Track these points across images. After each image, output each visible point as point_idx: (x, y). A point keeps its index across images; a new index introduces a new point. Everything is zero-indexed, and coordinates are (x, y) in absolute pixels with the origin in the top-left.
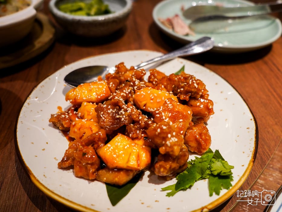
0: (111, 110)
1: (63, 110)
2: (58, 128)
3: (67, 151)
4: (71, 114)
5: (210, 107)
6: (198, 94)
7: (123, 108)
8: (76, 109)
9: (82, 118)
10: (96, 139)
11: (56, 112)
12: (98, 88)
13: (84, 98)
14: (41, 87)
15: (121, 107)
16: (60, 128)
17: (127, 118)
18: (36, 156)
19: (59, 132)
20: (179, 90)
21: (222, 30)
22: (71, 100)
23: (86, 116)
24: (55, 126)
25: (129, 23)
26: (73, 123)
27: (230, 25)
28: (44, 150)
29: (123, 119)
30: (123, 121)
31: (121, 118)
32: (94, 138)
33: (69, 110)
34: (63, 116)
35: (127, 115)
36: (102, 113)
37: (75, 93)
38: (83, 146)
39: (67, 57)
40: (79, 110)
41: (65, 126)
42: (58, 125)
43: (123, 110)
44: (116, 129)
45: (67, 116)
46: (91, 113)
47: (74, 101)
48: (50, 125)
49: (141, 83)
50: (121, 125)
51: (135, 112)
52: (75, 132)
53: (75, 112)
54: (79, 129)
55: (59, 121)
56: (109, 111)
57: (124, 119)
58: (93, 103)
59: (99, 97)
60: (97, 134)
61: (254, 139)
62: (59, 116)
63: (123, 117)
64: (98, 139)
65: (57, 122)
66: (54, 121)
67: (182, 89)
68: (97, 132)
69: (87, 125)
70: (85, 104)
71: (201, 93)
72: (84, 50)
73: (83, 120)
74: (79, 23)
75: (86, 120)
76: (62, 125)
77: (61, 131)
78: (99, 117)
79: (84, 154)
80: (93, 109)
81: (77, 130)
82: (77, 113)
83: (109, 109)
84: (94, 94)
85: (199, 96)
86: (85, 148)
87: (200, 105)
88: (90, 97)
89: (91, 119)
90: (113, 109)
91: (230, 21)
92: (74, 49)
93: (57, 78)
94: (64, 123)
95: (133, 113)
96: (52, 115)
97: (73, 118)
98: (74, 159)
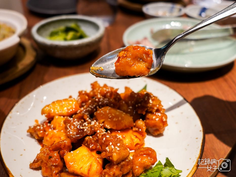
0: (76, 122)
1: (39, 123)
2: (34, 138)
3: (38, 154)
4: (45, 126)
5: (164, 120)
6: (153, 109)
7: (87, 121)
8: (50, 122)
9: (54, 129)
10: (62, 146)
11: (33, 124)
12: (69, 104)
13: (57, 113)
14: (22, 103)
15: (86, 120)
16: (36, 138)
17: (89, 129)
18: (15, 160)
19: (35, 141)
20: (137, 106)
21: (187, 51)
22: (46, 114)
23: (57, 127)
24: (32, 136)
25: (103, 45)
26: (47, 133)
27: (192, 46)
28: (21, 155)
29: (85, 130)
30: (86, 131)
31: (84, 129)
32: (61, 146)
33: (44, 123)
34: (38, 127)
35: (89, 127)
36: (69, 125)
37: (49, 108)
38: (50, 151)
39: (46, 77)
40: (52, 122)
41: (40, 136)
42: (34, 135)
43: (87, 122)
44: (80, 138)
45: (42, 128)
46: (61, 125)
47: (48, 115)
48: (28, 135)
49: (105, 99)
50: (84, 134)
51: (97, 125)
52: (47, 140)
53: (49, 124)
54: (51, 138)
55: (35, 131)
56: (74, 123)
57: (87, 130)
58: (64, 116)
59: (69, 111)
60: (63, 142)
61: (200, 148)
62: (35, 127)
63: (86, 128)
64: (63, 146)
65: (33, 133)
66: (31, 131)
67: (139, 105)
68: (63, 141)
69: (57, 135)
70: (57, 117)
71: (156, 108)
72: (62, 70)
73: (55, 131)
74: (56, 48)
75: (57, 130)
76: (38, 135)
77: (36, 140)
78: (66, 128)
79: (50, 157)
80: (63, 121)
81: (49, 139)
82: (50, 125)
83: (75, 122)
84: (66, 108)
85: (154, 111)
86: (51, 152)
87: (155, 119)
88: (62, 112)
89: (62, 130)
90: (79, 121)
91: (193, 43)
92: (53, 70)
93: (34, 96)
94: (38, 133)
95: (96, 126)
96: (30, 127)
97: (46, 129)
98: (42, 162)
